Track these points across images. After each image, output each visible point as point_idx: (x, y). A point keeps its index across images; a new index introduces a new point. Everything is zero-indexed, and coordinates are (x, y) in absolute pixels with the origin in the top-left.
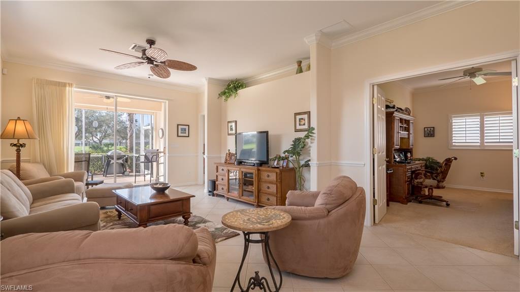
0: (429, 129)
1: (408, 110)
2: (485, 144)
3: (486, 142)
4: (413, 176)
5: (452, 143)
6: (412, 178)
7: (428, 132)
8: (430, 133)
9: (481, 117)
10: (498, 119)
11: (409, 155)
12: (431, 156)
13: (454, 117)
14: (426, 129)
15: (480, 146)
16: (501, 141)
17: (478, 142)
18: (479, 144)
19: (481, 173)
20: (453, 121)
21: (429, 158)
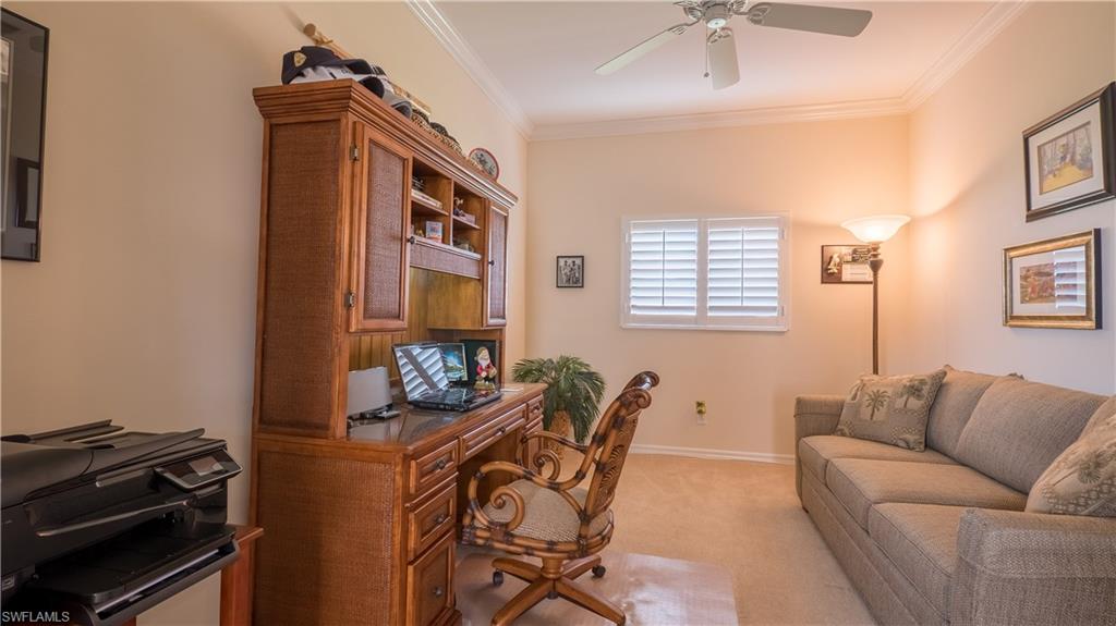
0: (570, 261)
1: (490, 163)
2: (710, 314)
3: (712, 308)
4: (472, 492)
5: (629, 309)
6: (463, 504)
7: (567, 271)
8: (573, 276)
9: (699, 228)
10: (740, 238)
11: (483, 357)
12: (571, 354)
13: (636, 226)
14: (562, 262)
15: (695, 320)
16: (745, 304)
17: (691, 308)
18: (693, 314)
19: (699, 404)
20: (633, 240)
21: (568, 360)
